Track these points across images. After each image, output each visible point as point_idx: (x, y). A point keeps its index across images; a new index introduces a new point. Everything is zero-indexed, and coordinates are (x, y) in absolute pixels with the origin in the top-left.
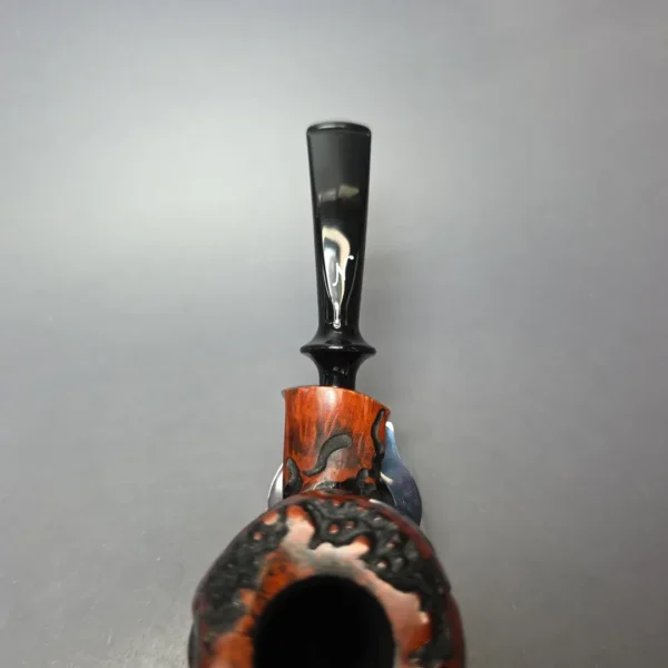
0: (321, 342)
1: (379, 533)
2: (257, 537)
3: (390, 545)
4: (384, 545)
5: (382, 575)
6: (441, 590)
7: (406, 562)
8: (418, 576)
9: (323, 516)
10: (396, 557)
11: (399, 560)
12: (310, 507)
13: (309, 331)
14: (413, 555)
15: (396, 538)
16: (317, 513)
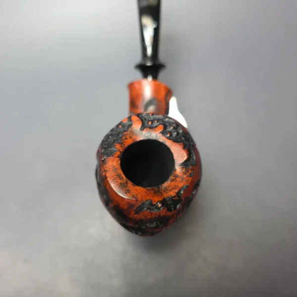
0: (143, 63)
1: (167, 124)
2: (120, 127)
3: (172, 128)
4: (170, 128)
5: (169, 138)
6: (192, 144)
7: (178, 134)
8: (183, 138)
9: (145, 119)
10: (174, 132)
11: (176, 133)
12: (141, 116)
13: (138, 58)
14: (181, 131)
15: (174, 125)
16: (143, 118)
